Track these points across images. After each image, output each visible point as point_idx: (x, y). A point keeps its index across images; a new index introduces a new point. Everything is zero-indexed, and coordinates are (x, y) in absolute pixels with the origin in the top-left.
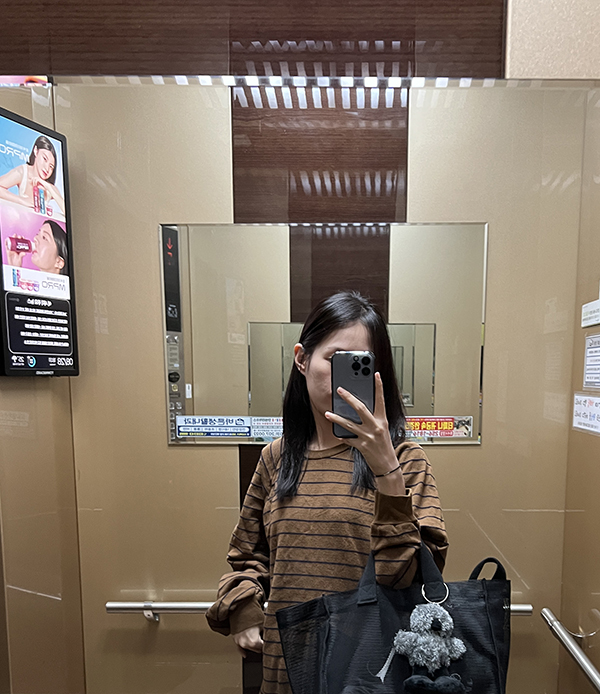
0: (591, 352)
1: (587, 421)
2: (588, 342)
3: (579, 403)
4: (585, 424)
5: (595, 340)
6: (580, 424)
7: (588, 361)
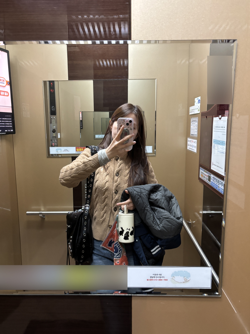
0: (192, 124)
1: (191, 147)
2: (192, 120)
3: (189, 141)
4: (191, 149)
5: (194, 119)
6: (189, 148)
7: (192, 127)
